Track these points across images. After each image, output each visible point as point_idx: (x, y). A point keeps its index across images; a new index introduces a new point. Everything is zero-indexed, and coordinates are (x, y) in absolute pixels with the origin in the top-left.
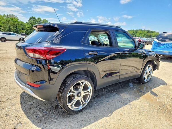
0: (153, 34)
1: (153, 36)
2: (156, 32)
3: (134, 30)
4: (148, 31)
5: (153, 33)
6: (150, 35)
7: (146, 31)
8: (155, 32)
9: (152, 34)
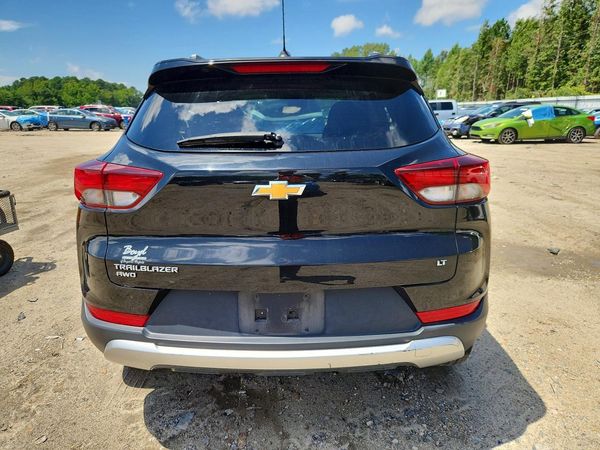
0: (120, 95)
1: (121, 100)
2: (128, 87)
3: (45, 79)
4: (101, 84)
5: (119, 92)
6: (112, 98)
7: (94, 82)
8: (122, 86)
9: (115, 92)
